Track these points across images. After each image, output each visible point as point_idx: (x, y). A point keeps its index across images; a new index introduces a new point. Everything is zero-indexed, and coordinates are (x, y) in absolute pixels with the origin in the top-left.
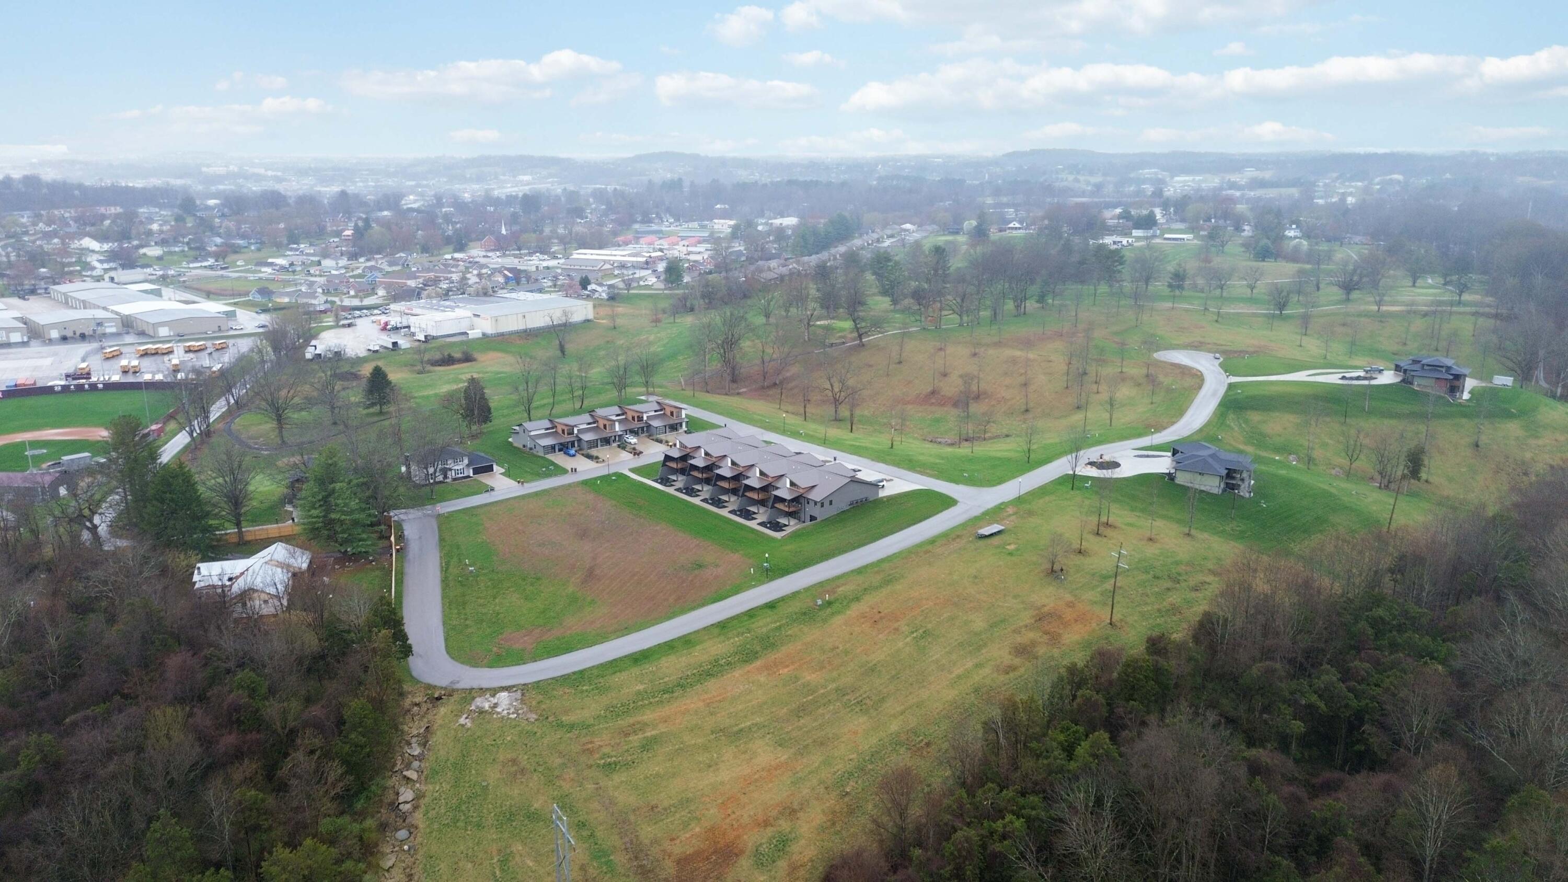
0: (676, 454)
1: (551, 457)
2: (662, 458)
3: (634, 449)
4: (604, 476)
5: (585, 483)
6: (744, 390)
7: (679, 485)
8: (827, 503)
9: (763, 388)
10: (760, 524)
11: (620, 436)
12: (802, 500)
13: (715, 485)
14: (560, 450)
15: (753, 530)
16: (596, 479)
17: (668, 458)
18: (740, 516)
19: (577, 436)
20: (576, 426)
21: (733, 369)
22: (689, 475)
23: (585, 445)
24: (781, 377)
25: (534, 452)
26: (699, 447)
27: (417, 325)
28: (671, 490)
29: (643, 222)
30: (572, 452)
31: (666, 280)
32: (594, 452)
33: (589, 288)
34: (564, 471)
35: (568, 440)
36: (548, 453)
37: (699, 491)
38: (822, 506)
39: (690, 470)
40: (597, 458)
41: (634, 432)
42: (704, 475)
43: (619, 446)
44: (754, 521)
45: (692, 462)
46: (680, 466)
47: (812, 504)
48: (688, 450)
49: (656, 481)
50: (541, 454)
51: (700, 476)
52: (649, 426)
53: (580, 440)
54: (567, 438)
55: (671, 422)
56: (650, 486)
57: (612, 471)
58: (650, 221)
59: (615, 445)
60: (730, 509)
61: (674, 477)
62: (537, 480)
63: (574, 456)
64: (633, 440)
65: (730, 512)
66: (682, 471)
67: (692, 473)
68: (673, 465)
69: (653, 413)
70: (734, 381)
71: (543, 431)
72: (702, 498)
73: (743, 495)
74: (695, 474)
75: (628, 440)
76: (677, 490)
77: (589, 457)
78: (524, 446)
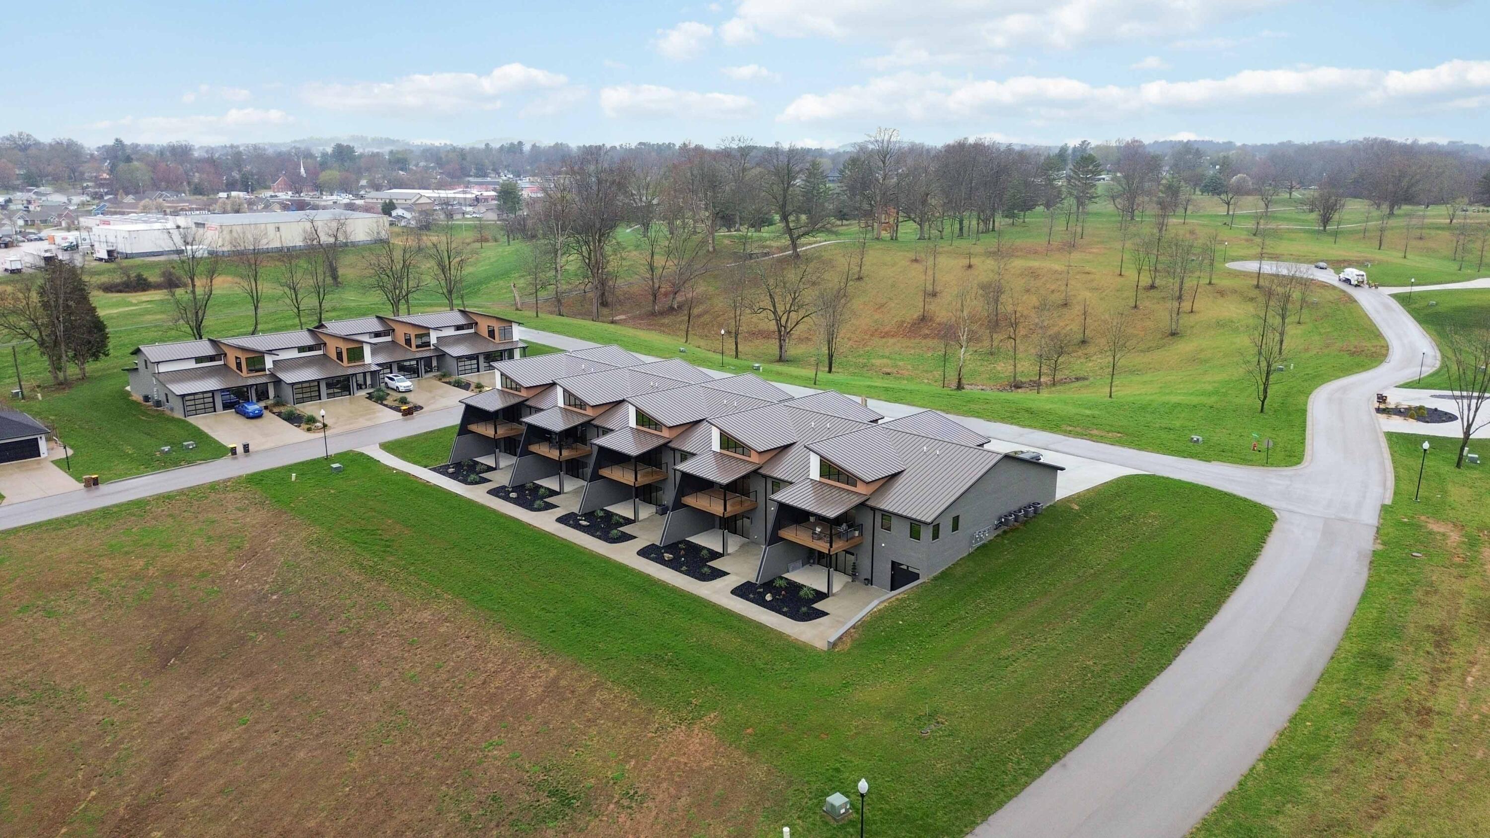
0: (492, 402)
1: (201, 422)
2: (455, 418)
3: (404, 401)
4: (313, 463)
5: (257, 479)
6: (623, 317)
7: (501, 478)
8: (946, 525)
9: (653, 314)
10: (743, 591)
11: (373, 373)
12: (867, 520)
13: (595, 476)
14: (226, 406)
15: (725, 616)
16: (289, 469)
17: (472, 414)
18: (673, 565)
19: (272, 375)
20: (270, 352)
21: (603, 283)
22: (526, 452)
23: (288, 393)
24: (680, 298)
25: (165, 408)
26: (553, 384)
27: (103, 239)
28: (477, 494)
29: (477, 176)
30: (252, 408)
31: (499, 207)
32: (307, 409)
33: (394, 213)
34: (218, 451)
35: (251, 382)
36: (196, 412)
37: (553, 493)
38: (936, 536)
39: (529, 442)
40: (311, 420)
41: (411, 371)
42: (566, 453)
43: (370, 397)
44: (718, 583)
45: (533, 419)
46: (502, 432)
47: (901, 531)
48: (524, 394)
49: (442, 470)
50: (178, 414)
51: (554, 454)
52: (442, 356)
53: (278, 382)
54: (248, 378)
55: (491, 348)
56: (427, 484)
57: (334, 449)
58: (485, 175)
59: (363, 393)
60: (641, 543)
61: (489, 461)
62: (139, 475)
63: (258, 416)
64: (403, 383)
65: (643, 553)
66: (510, 446)
67: (534, 448)
68: (487, 430)
69: (451, 332)
70: (604, 304)
71: (192, 365)
72: (559, 512)
73: (678, 505)
74: (543, 449)
75: (392, 384)
76: (494, 492)
77: (293, 419)
78: (147, 398)
